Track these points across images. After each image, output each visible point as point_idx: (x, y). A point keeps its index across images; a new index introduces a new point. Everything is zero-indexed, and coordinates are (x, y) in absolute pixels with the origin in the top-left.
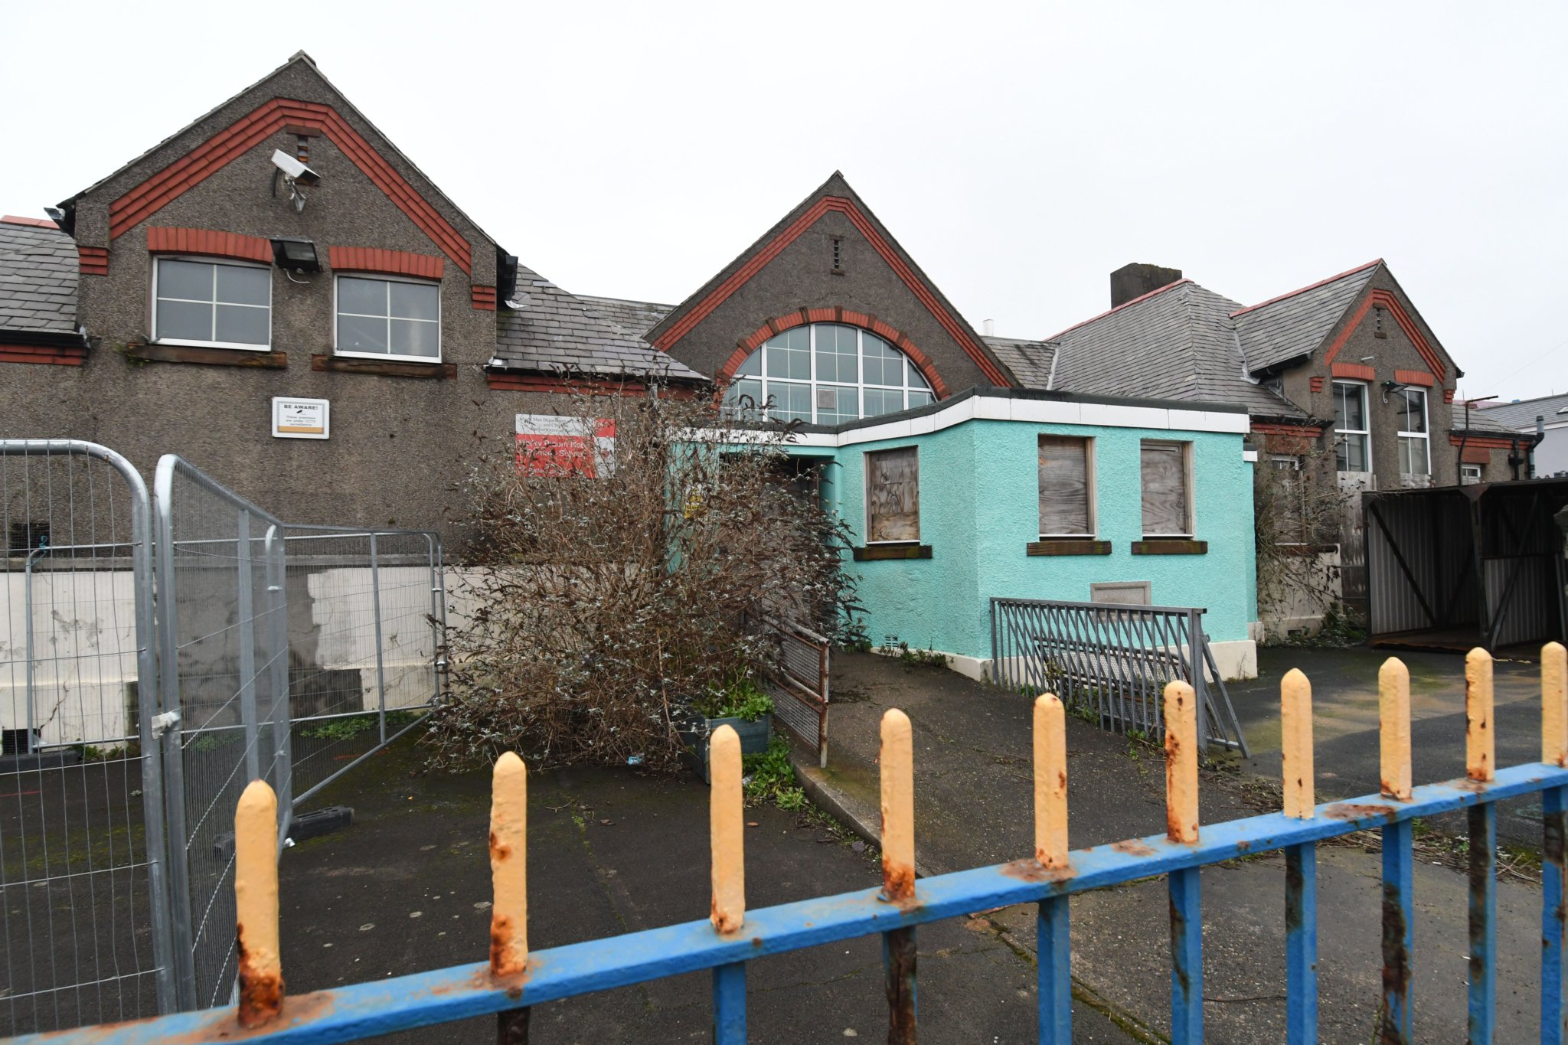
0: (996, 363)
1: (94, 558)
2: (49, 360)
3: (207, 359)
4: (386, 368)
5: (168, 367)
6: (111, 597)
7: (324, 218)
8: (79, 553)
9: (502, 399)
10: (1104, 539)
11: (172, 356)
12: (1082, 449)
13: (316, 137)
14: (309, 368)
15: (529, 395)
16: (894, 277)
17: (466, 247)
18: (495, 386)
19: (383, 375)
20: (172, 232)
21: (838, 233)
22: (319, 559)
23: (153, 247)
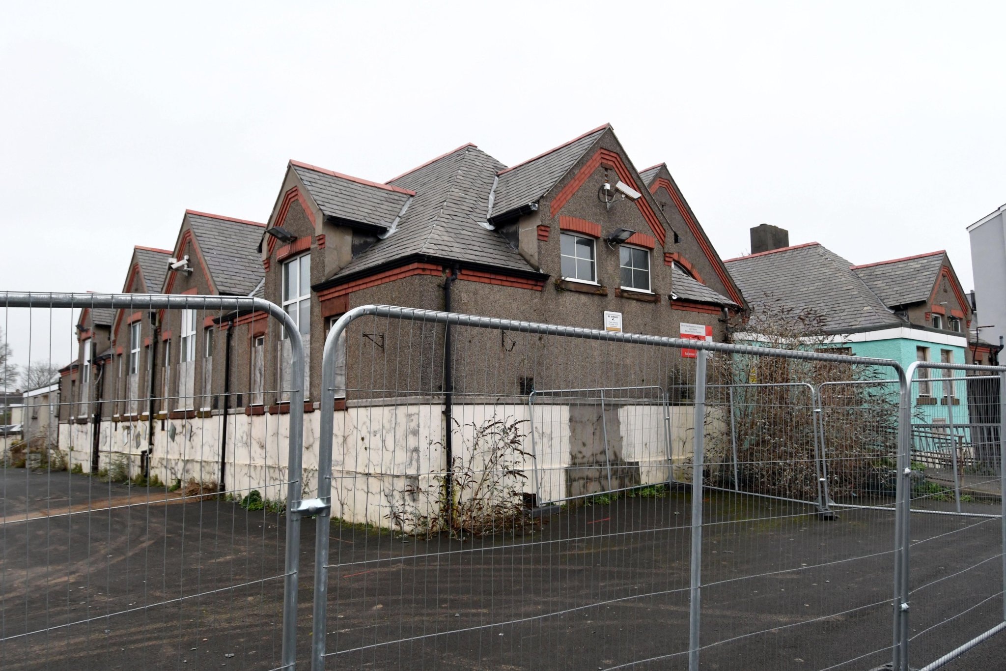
0: (734, 286)
1: (562, 397)
2: (530, 287)
3: (584, 290)
4: (640, 297)
5: (569, 293)
6: (559, 420)
7: (616, 214)
8: (549, 394)
9: (677, 313)
10: (934, 397)
11: (572, 287)
12: (922, 353)
13: (611, 170)
14: (614, 296)
15: (684, 312)
16: (688, 230)
17: (663, 232)
18: (673, 307)
19: (638, 300)
20: (567, 218)
21: (664, 201)
22: (623, 400)
23: (562, 228)
